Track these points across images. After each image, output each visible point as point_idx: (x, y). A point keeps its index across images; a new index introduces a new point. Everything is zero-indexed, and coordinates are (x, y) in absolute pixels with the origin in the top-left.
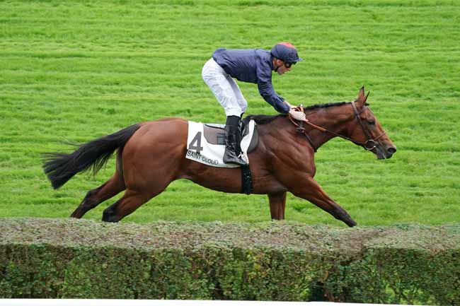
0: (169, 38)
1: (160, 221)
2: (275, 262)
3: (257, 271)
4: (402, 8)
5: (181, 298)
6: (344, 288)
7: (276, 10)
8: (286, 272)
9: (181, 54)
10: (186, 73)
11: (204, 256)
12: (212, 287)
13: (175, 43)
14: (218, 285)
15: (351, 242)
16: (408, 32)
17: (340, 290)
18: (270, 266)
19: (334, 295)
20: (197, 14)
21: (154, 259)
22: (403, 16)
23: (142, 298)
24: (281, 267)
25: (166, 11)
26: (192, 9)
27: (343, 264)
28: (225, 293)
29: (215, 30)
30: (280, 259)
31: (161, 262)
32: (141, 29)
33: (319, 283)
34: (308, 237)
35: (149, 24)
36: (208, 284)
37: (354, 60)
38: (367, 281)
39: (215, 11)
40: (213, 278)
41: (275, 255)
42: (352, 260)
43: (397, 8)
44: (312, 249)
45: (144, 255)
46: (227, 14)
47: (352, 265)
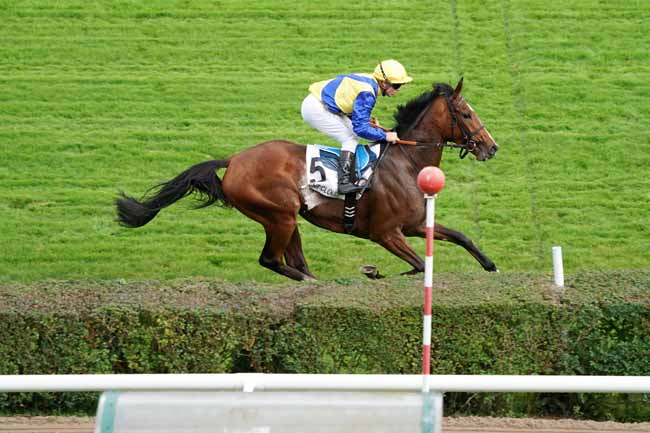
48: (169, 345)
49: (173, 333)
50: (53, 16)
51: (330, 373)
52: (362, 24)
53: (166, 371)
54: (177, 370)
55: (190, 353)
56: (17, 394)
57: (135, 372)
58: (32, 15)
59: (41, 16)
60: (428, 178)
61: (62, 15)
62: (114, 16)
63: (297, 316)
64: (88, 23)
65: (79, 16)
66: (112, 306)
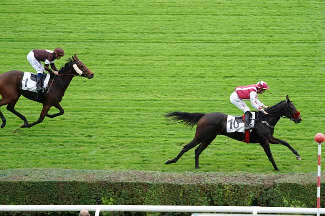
0: (194, 92)
1: (187, 171)
2: (236, 189)
3: (229, 193)
4: (295, 78)
5: (196, 205)
6: (266, 200)
7: (240, 79)
8: (241, 193)
9: (198, 99)
10: (201, 107)
11: (206, 187)
12: (210, 200)
13: (196, 94)
14: (212, 199)
15: (270, 180)
16: (297, 89)
17: (265, 201)
18: (234, 191)
19: (263, 203)
20: (205, 82)
21: (184, 188)
22: (295, 82)
23: (180, 205)
24: (239, 191)
25: (192, 80)
26: (203, 79)
27: (266, 190)
28: (215, 202)
29: (213, 88)
30: (239, 188)
31: (187, 189)
32: (182, 88)
33: (256, 198)
34: (251, 178)
35: (185, 86)
36: (208, 199)
37: (273, 101)
38: (276, 197)
39: (213, 80)
40: (210, 196)
41: (237, 186)
42: (270, 188)
43: (292, 78)
44: (252, 183)
45: (180, 186)
46: (219, 82)
47: (270, 190)
48: (229, 195)
49: (230, 191)
50: (194, 77)
51: (287, 206)
52: (305, 79)
53: (228, 205)
54: (231, 205)
55: (237, 198)
56: (176, 212)
57: (217, 205)
58: (187, 77)
59: (190, 77)
60: (319, 137)
61: (198, 77)
62: (216, 77)
63: (274, 186)
64: (207, 79)
65: (203, 77)
66: (209, 181)
